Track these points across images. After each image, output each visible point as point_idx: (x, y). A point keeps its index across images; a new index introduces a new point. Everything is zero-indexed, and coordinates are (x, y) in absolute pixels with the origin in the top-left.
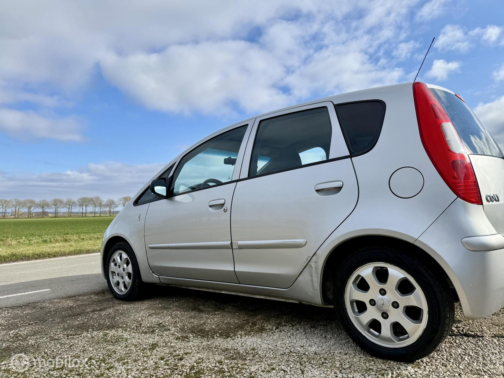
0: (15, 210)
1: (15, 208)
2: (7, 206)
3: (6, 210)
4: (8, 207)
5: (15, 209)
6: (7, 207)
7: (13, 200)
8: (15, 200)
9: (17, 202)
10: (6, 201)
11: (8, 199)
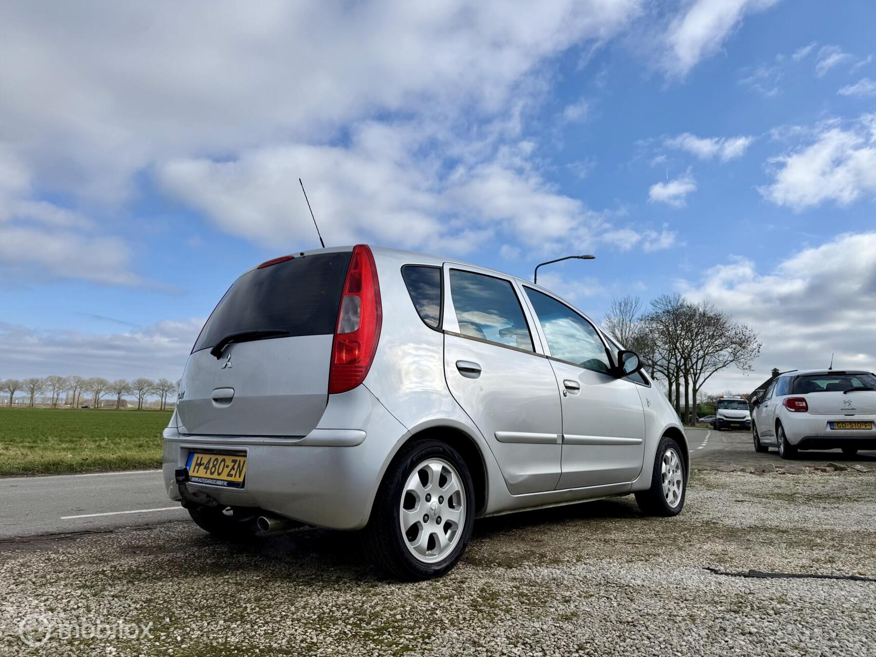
0: (74, 396)
1: (75, 392)
2: (61, 387)
7: (72, 378)
9: (77, 382)
10: (59, 379)
11: (64, 376)
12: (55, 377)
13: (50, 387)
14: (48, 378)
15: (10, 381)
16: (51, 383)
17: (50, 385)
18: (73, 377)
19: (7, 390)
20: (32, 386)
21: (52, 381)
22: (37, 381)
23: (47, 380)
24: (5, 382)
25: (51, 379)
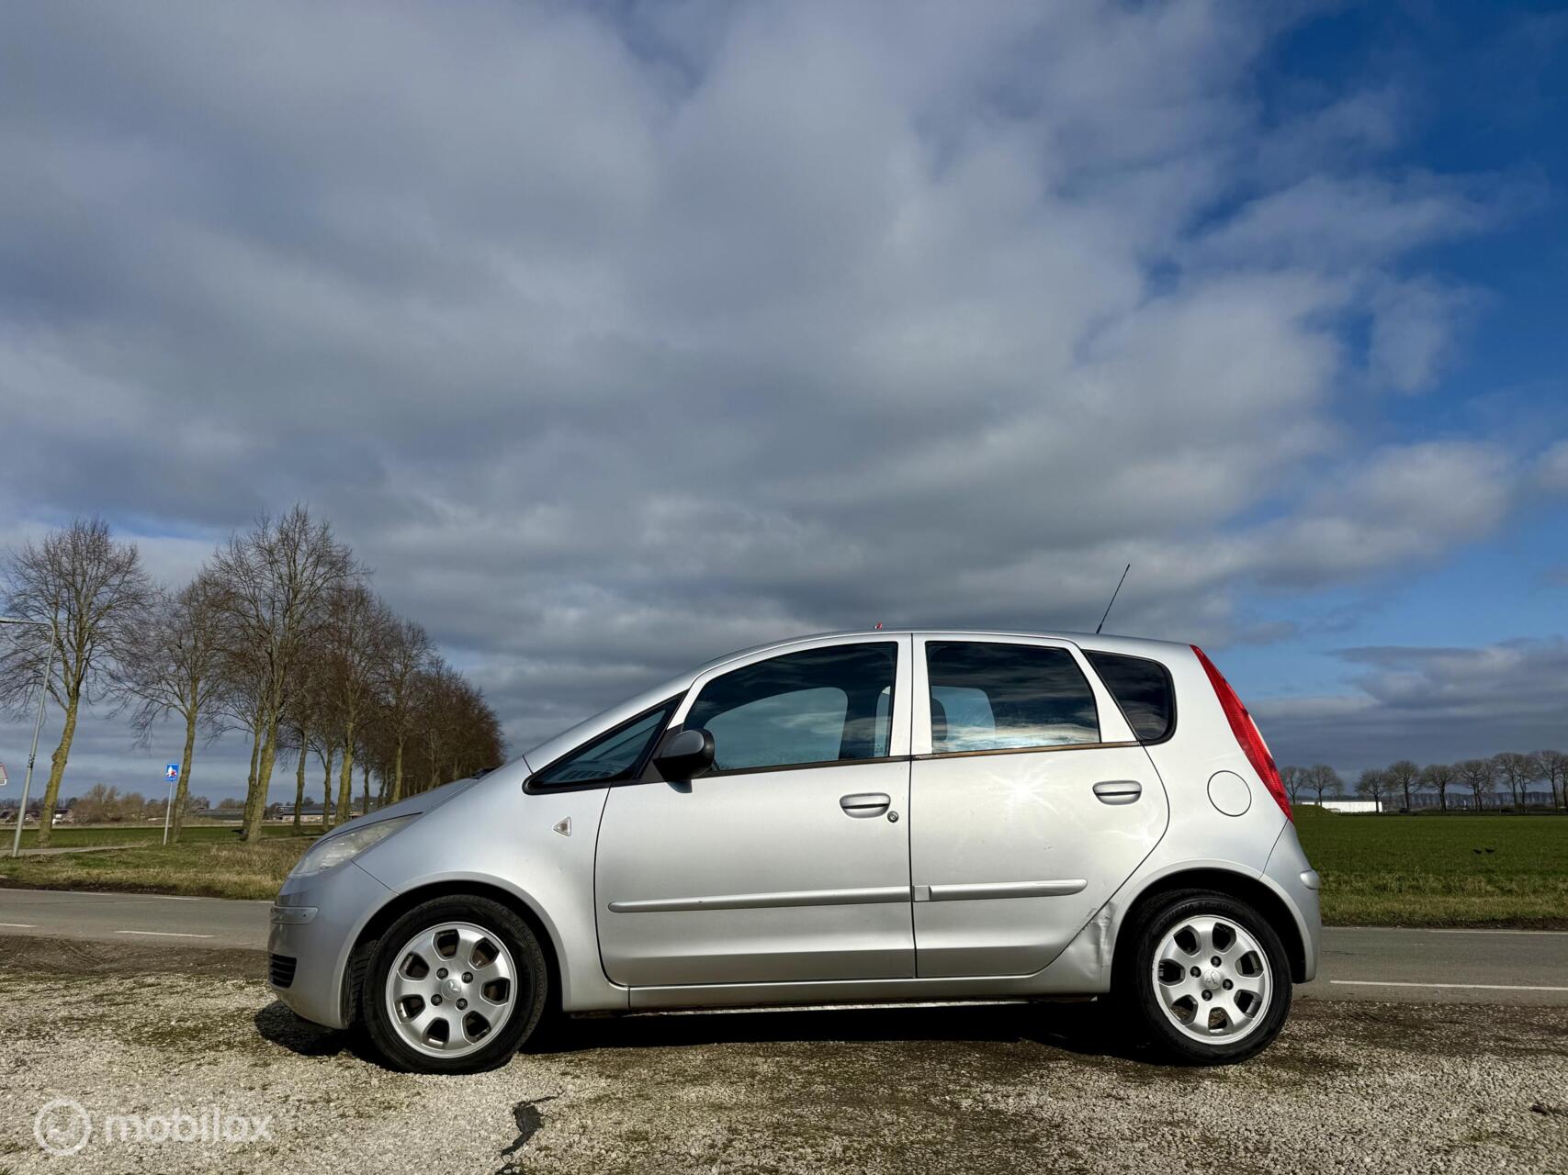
0: (1554, 788)
1: (1553, 781)
2: (1525, 774)
3: (1523, 788)
4: (1528, 777)
5: (1553, 785)
6: (1524, 777)
7: (1541, 754)
8: (1546, 753)
9: (1553, 763)
10: (1518, 759)
11: (1525, 753)
12: (1508, 755)
13: (1505, 775)
14: (1495, 758)
15: (1434, 768)
16: (1504, 768)
17: (1503, 772)
18: (1543, 753)
19: (1431, 783)
20: (1471, 774)
21: (1504, 762)
22: (1479, 765)
23: (1494, 762)
24: (1426, 770)
25: (1503, 759)
